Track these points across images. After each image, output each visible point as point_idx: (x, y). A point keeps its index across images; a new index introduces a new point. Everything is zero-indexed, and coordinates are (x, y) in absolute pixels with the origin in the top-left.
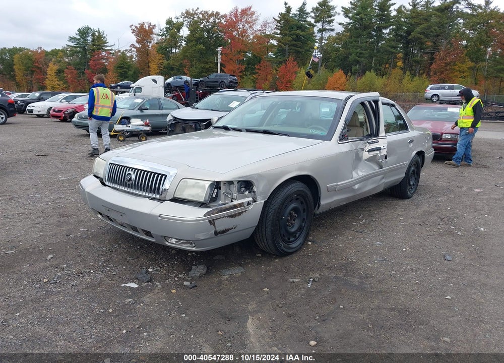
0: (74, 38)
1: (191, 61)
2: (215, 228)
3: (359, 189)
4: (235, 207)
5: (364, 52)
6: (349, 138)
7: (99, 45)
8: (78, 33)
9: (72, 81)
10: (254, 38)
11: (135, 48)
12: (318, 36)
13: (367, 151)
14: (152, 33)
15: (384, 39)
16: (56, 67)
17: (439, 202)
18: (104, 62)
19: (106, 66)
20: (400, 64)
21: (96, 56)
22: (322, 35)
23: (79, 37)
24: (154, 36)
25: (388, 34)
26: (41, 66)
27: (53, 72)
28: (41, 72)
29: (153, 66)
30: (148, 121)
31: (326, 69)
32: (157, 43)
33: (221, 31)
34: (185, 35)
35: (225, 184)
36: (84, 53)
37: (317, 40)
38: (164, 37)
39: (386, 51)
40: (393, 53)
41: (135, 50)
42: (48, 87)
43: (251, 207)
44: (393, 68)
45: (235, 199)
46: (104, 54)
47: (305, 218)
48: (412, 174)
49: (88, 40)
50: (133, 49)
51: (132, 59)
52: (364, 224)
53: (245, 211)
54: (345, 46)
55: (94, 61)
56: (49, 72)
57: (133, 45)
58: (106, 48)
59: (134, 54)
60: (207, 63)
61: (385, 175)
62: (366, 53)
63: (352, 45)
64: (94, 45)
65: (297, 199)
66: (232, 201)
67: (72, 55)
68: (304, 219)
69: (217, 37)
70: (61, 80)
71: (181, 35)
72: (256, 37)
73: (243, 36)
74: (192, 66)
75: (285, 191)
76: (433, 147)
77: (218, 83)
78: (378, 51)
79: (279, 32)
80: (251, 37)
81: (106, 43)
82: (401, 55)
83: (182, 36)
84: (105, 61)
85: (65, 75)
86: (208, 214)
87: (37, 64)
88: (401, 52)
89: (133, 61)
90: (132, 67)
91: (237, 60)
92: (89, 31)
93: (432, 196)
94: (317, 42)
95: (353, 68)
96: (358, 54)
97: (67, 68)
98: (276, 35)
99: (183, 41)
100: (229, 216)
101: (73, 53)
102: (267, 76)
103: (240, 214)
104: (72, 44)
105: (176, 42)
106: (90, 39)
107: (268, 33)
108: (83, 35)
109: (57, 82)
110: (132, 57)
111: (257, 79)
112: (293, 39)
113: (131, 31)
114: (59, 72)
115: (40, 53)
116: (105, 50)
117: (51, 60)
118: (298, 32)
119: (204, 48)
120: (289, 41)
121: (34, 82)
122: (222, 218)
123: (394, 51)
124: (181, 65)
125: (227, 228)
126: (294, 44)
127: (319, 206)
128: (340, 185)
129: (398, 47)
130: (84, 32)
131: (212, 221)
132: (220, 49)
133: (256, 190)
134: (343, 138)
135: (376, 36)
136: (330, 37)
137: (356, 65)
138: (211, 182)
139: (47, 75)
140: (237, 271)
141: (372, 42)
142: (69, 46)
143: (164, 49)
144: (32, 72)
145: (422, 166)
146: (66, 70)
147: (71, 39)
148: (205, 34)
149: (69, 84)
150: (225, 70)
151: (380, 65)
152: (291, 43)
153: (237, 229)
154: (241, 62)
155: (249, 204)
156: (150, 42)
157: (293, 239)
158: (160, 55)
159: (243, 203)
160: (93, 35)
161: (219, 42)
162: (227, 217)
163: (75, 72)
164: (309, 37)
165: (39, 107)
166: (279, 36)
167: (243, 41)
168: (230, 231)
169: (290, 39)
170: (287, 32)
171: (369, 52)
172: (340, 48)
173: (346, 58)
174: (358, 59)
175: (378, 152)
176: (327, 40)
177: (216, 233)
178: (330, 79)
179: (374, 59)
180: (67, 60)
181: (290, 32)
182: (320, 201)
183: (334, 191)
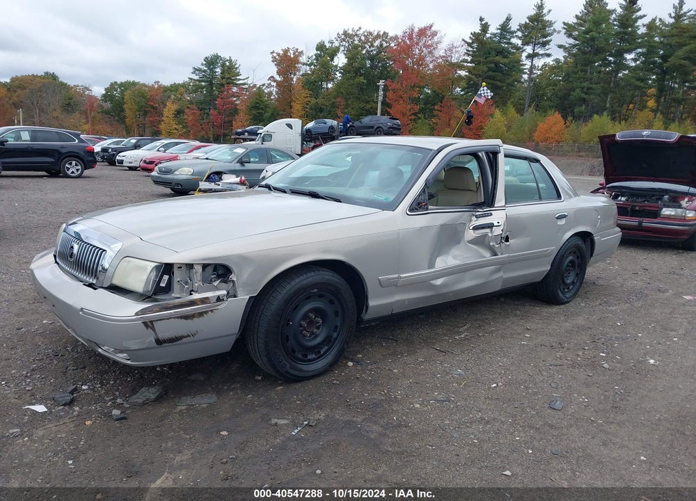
0: (200, 70)
1: (347, 100)
2: (156, 334)
3: (442, 286)
4: (193, 303)
5: (594, 86)
6: (430, 207)
7: (229, 78)
8: (205, 63)
9: (193, 125)
10: (435, 67)
11: (275, 81)
12: (528, 64)
13: (471, 228)
14: (298, 62)
15: (627, 67)
16: (175, 107)
17: (611, 312)
18: (235, 101)
19: (236, 105)
20: (651, 103)
21: (225, 93)
22: (532, 63)
23: (206, 69)
24: (300, 65)
25: (635, 60)
26: (157, 105)
27: (171, 112)
28: (156, 113)
29: (297, 106)
30: (243, 178)
31: (536, 110)
32: (302, 75)
33: (388, 58)
34: (341, 65)
35: (181, 267)
36: (210, 88)
37: (527, 71)
38: (313, 67)
39: (630, 85)
40: (639, 88)
41: (275, 84)
42: (164, 132)
43: (223, 305)
44: (641, 110)
45: (196, 292)
46: (235, 89)
47: (338, 324)
48: (568, 265)
49: (216, 72)
50: (273, 84)
51: (271, 96)
52: (461, 340)
53: (212, 311)
54: (567, 78)
55: (222, 99)
56: (166, 113)
57: (272, 78)
58: (238, 82)
59: (274, 90)
60: (367, 102)
61: (502, 265)
62: (598, 88)
63: (577, 76)
64: (223, 78)
65: (321, 296)
66: (191, 294)
67: (195, 91)
68: (336, 327)
69: (384, 67)
70: (179, 123)
71: (334, 64)
72: (438, 66)
73: (419, 65)
74: (347, 106)
75: (293, 283)
76: (619, 226)
77: (374, 129)
78: (617, 85)
79: (469, 59)
80: (431, 66)
81: (239, 75)
82: (653, 91)
83: (336, 66)
84: (235, 99)
85: (186, 117)
86: (143, 311)
87: (152, 103)
88: (653, 87)
89: (272, 100)
90: (269, 107)
91: (410, 98)
92: (218, 61)
93: (605, 302)
94: (526, 73)
95: (576, 110)
96: (585, 90)
97: (188, 108)
98: (465, 64)
99: (337, 73)
100: (181, 317)
101: (197, 88)
102: (450, 120)
103: (201, 314)
104: (197, 78)
105: (328, 74)
106: (218, 70)
107: (454, 60)
108: (210, 66)
109: (175, 126)
110: (270, 94)
111: (436, 124)
112: (490, 69)
113: (271, 59)
114: (179, 113)
115: (158, 89)
116: (236, 84)
117: (169, 97)
118: (499, 58)
119: (365, 81)
120: (483, 72)
121: (148, 125)
122: (168, 319)
123: (642, 84)
124: (334, 105)
125: (179, 334)
126: (491, 76)
127: (367, 307)
128: (405, 277)
129: (650, 79)
130: (212, 62)
131: (149, 323)
132: (381, 83)
133: (235, 279)
134: (418, 207)
135: (614, 63)
136: (545, 65)
137: (581, 106)
138: (156, 264)
139: (163, 116)
140: (203, 401)
141: (608, 73)
142: (191, 79)
143: (312, 84)
144: (146, 113)
145: (591, 255)
146: (187, 110)
147: (196, 70)
148: (368, 63)
149: (189, 129)
150: (391, 112)
151: (621, 106)
152: (487, 74)
153: (197, 338)
154: (415, 101)
155: (219, 299)
156: (295, 74)
157: (314, 356)
158: (307, 91)
159: (207, 298)
160: (223, 65)
161: (386, 74)
162: (177, 318)
163: (198, 112)
164: (514, 66)
165: (131, 157)
166: (469, 64)
167: (418, 72)
168: (184, 340)
169: (485, 68)
170: (482, 60)
171: (603, 87)
172: (560, 81)
173: (566, 96)
174: (586, 96)
175: (487, 230)
176: (541, 70)
177: (159, 342)
178: (541, 125)
179: (609, 97)
180: (189, 98)
181: (486, 59)
182: (367, 301)
183: (395, 286)
